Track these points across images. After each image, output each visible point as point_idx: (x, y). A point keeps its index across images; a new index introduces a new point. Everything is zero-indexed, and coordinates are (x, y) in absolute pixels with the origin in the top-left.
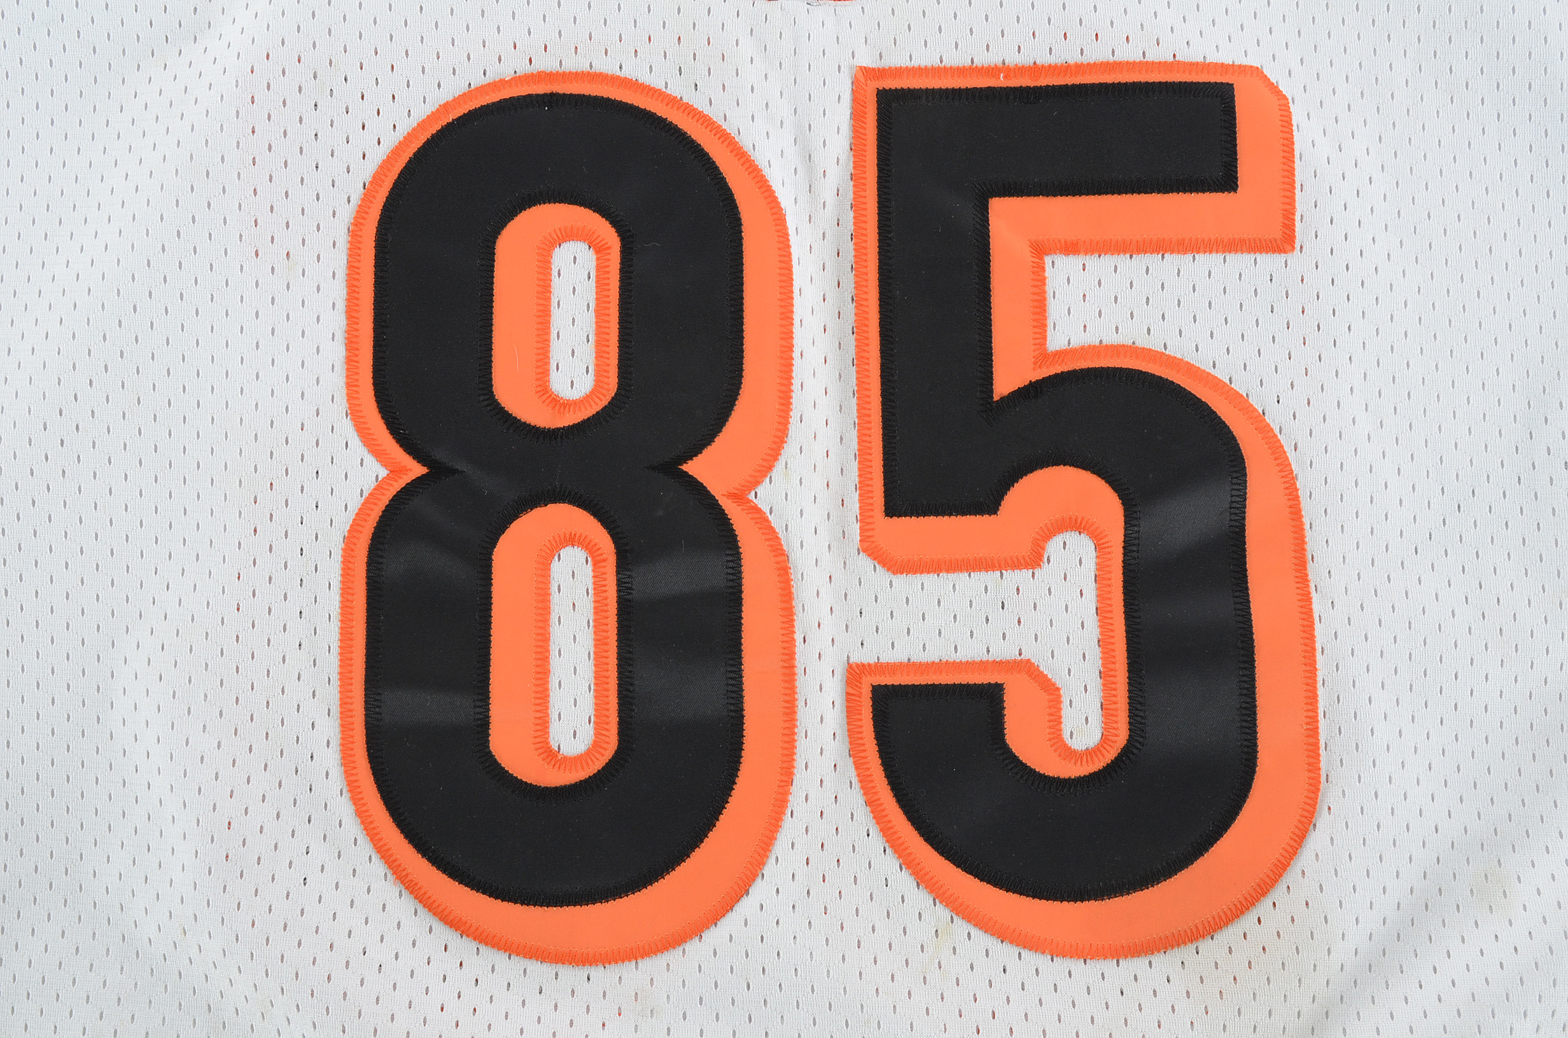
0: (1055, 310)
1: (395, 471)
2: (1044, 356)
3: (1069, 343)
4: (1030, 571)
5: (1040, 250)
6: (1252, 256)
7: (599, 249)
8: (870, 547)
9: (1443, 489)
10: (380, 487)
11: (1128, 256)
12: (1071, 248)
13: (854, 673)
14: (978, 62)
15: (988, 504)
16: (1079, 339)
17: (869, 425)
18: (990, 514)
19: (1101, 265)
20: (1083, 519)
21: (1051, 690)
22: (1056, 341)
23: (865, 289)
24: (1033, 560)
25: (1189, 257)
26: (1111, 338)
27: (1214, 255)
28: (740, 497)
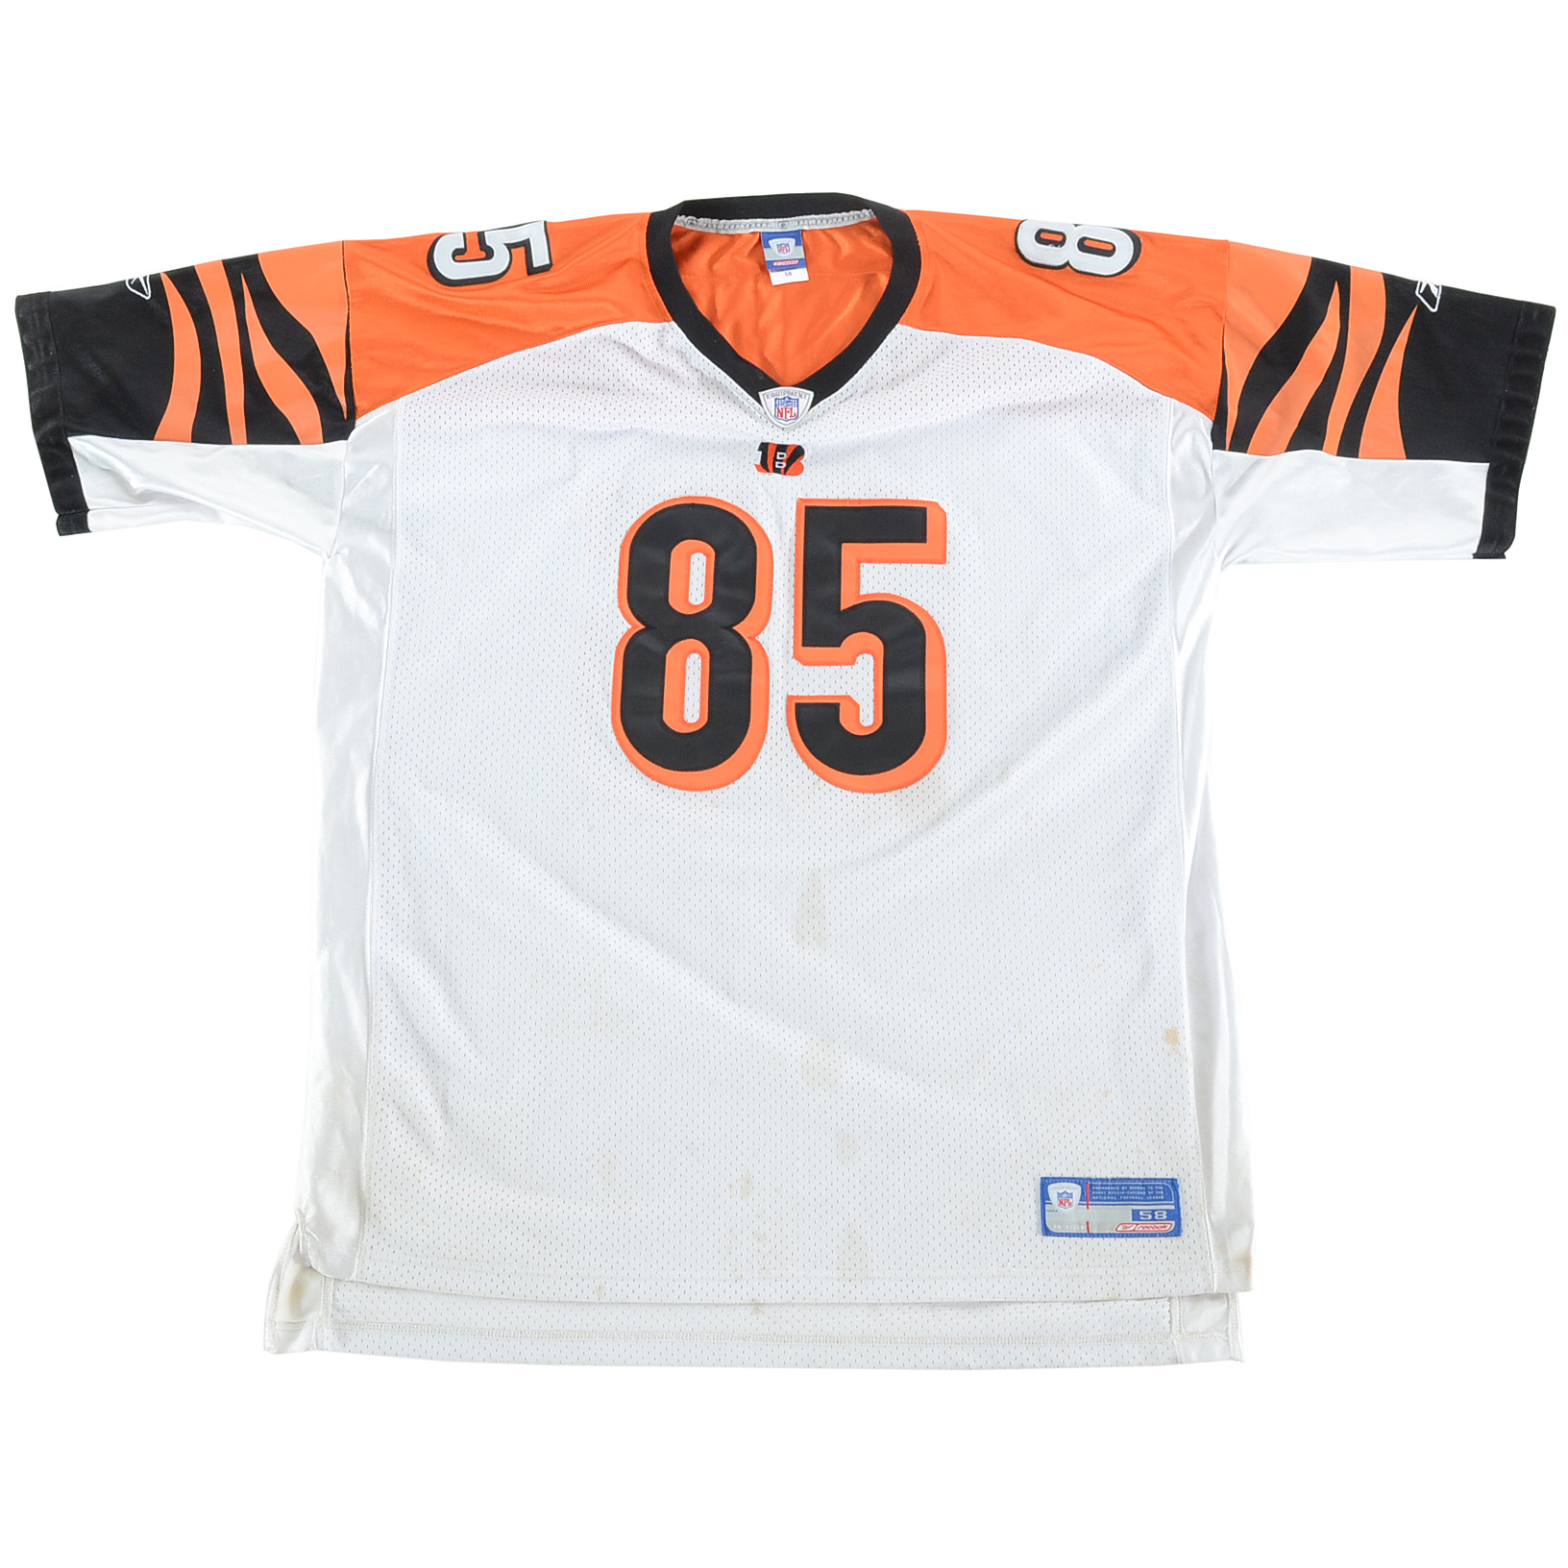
1: (634, 627)
5: (859, 562)
7: (708, 556)
8: (796, 656)
10: (629, 631)
13: (790, 698)
14: (840, 498)
21: (857, 706)
24: (852, 662)
28: (753, 638)
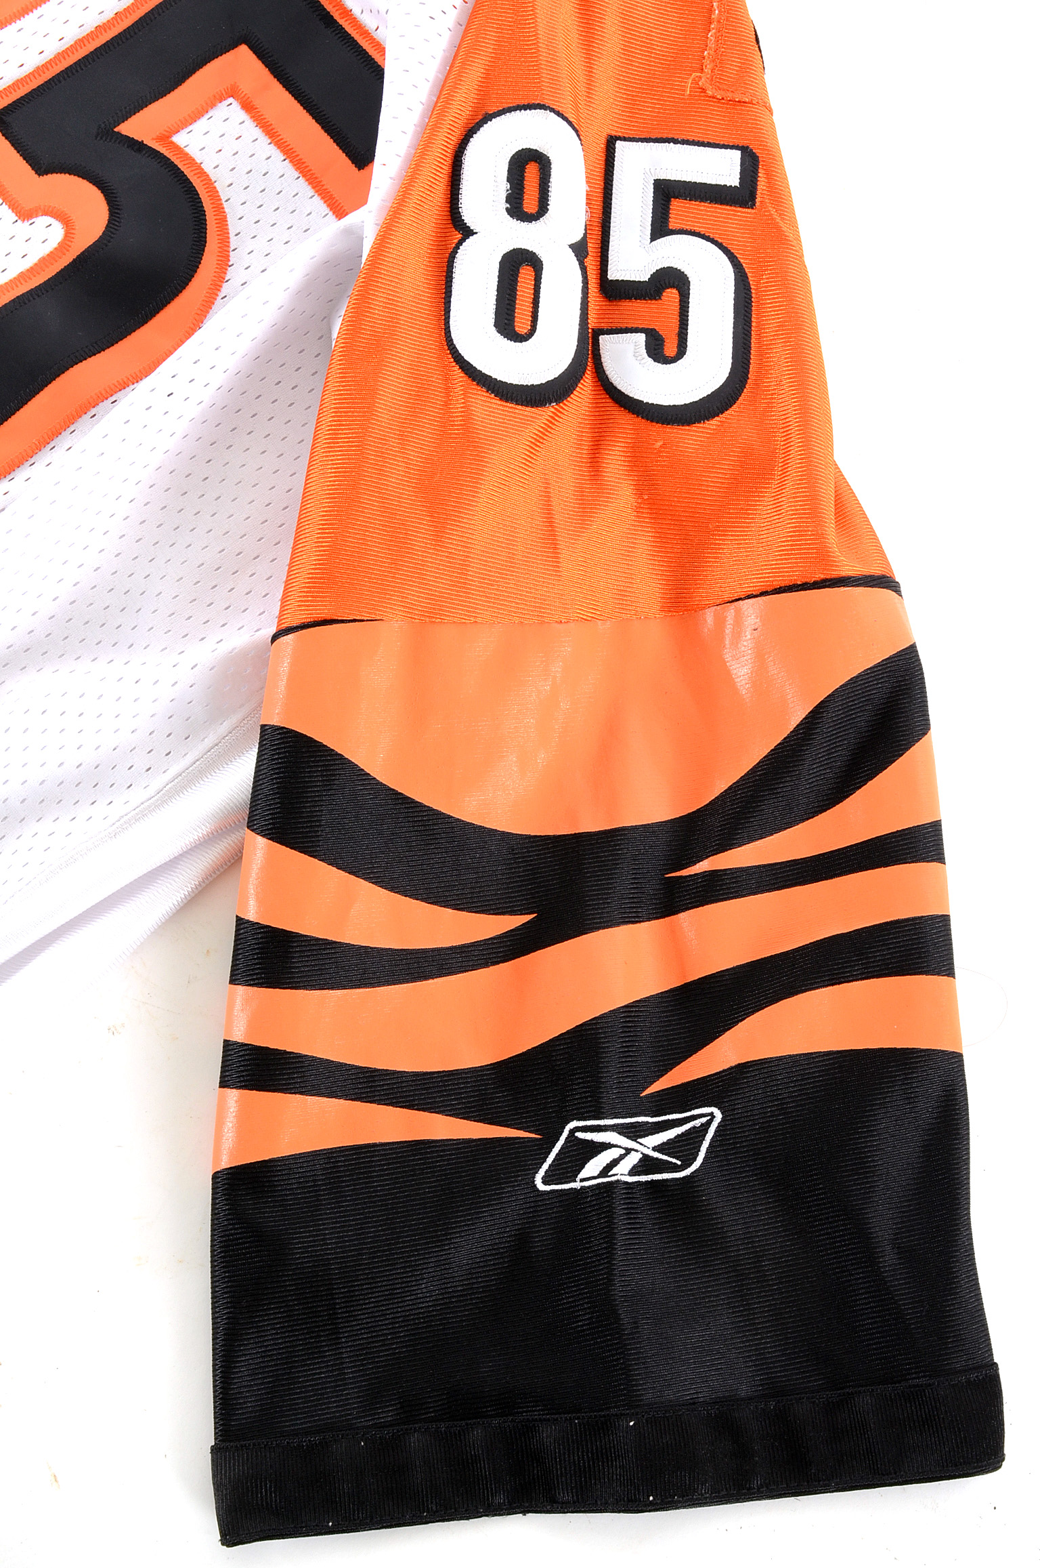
0: (201, 125)
2: (165, 138)
3: (185, 147)
4: (17, 218)
6: (327, 210)
9: (220, 424)
11: (269, 141)
12: (247, 107)
15: (41, 168)
16: (193, 151)
17: (42, 74)
18: (36, 173)
19: (252, 130)
20: (74, 222)
22: (180, 139)
23: (128, 15)
25: (297, 174)
26: (208, 167)
27: (310, 187)
